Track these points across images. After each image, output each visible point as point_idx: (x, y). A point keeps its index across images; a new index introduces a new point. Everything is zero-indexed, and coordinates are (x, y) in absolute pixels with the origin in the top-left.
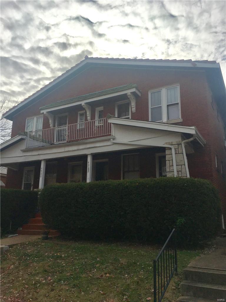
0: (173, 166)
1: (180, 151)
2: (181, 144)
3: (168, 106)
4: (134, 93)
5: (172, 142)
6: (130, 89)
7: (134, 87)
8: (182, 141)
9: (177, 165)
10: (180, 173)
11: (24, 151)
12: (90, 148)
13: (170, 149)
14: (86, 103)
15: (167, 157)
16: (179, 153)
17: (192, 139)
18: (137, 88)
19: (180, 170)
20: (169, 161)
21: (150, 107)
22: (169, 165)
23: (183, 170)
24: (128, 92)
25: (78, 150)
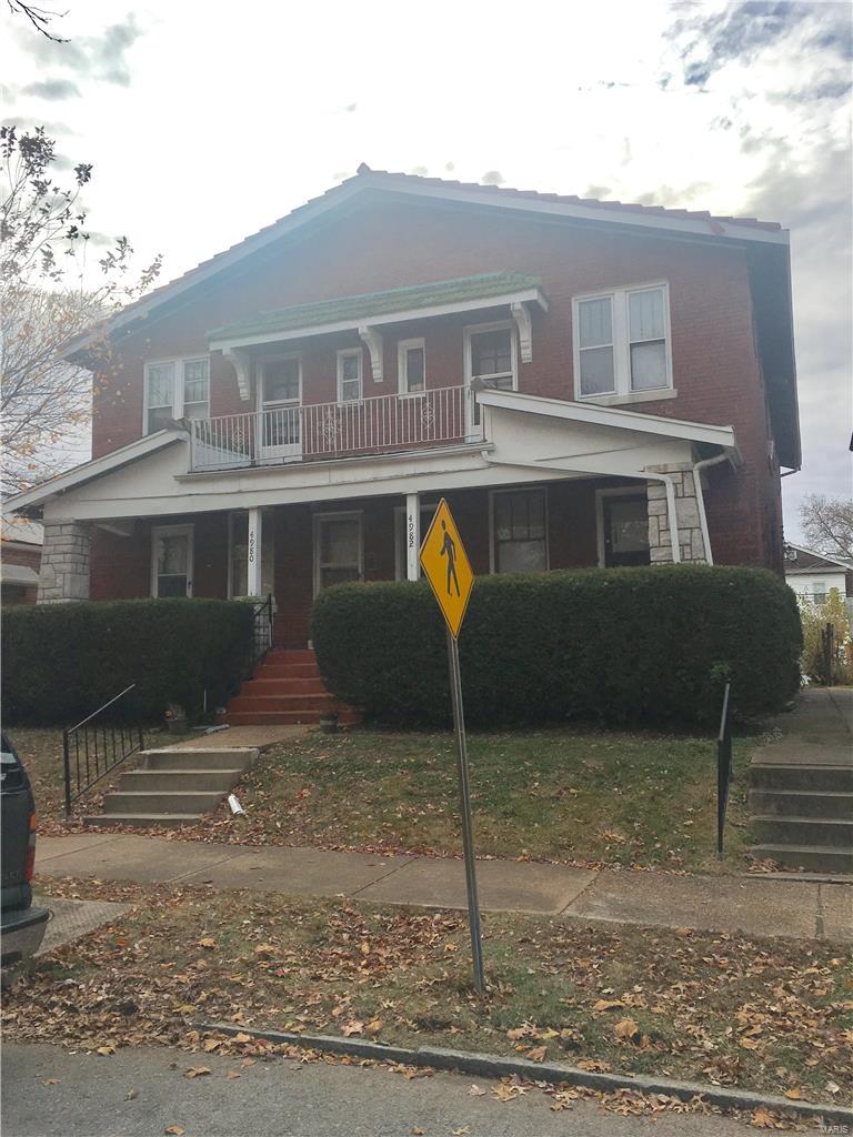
0: (669, 530)
1: (688, 491)
2: (691, 472)
3: (632, 346)
4: (530, 305)
5: (665, 466)
6: (520, 290)
7: (533, 287)
8: (696, 460)
9: (679, 529)
10: (687, 549)
11: (184, 480)
12: (414, 476)
13: (662, 484)
14: (373, 328)
15: (652, 507)
16: (684, 497)
17: (721, 458)
18: (540, 290)
19: (688, 541)
20: (657, 516)
21: (576, 348)
22: (656, 527)
23: (697, 543)
24: (516, 300)
25: (376, 480)
